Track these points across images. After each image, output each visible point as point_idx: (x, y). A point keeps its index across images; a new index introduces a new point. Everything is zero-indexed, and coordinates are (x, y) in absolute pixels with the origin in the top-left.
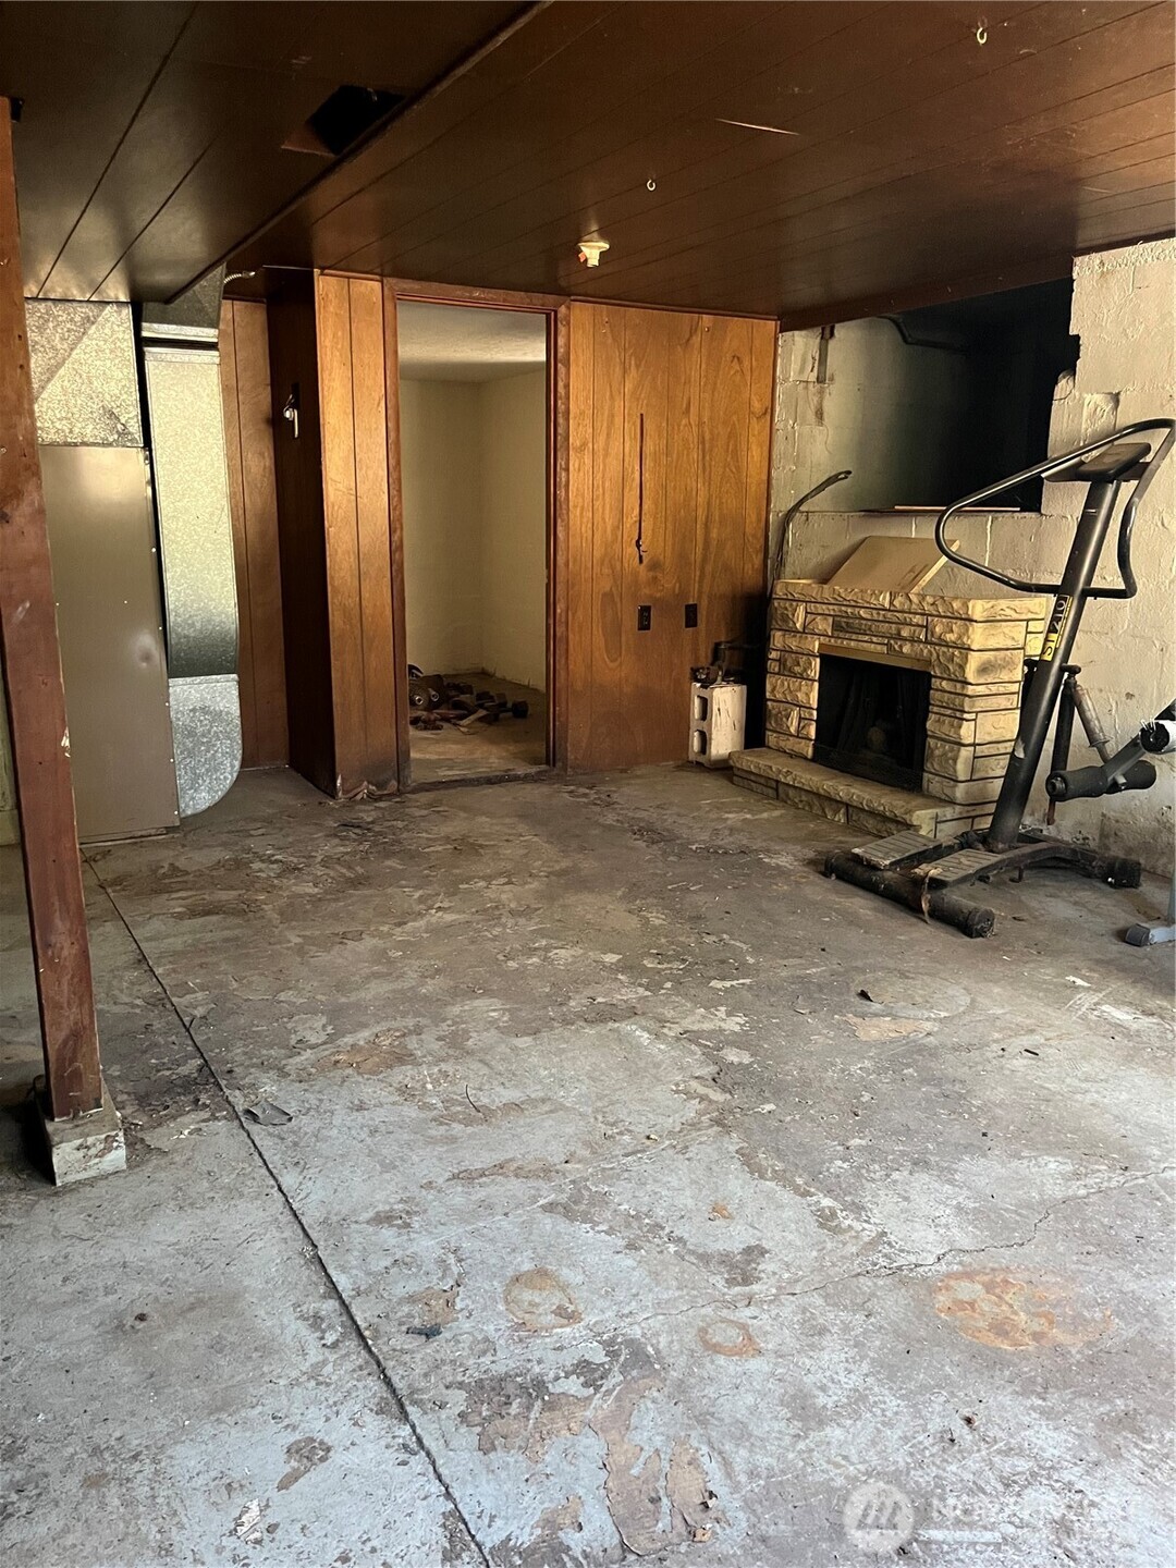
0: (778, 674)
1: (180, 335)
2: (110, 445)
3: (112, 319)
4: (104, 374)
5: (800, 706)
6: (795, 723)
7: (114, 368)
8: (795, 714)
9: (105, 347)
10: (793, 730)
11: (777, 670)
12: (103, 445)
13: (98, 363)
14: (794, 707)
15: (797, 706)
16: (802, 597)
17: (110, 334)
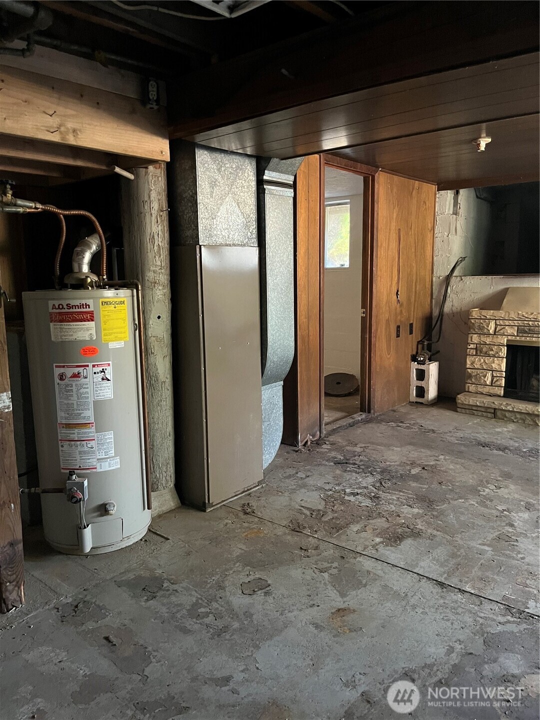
0: (476, 355)
1: (279, 178)
2: (244, 245)
3: (248, 167)
4: (244, 201)
5: (492, 371)
6: (490, 379)
7: (248, 198)
8: (489, 375)
9: (245, 184)
10: (488, 383)
11: (474, 353)
12: (241, 245)
13: (242, 194)
14: (488, 371)
15: (490, 370)
16: (492, 318)
17: (247, 176)
